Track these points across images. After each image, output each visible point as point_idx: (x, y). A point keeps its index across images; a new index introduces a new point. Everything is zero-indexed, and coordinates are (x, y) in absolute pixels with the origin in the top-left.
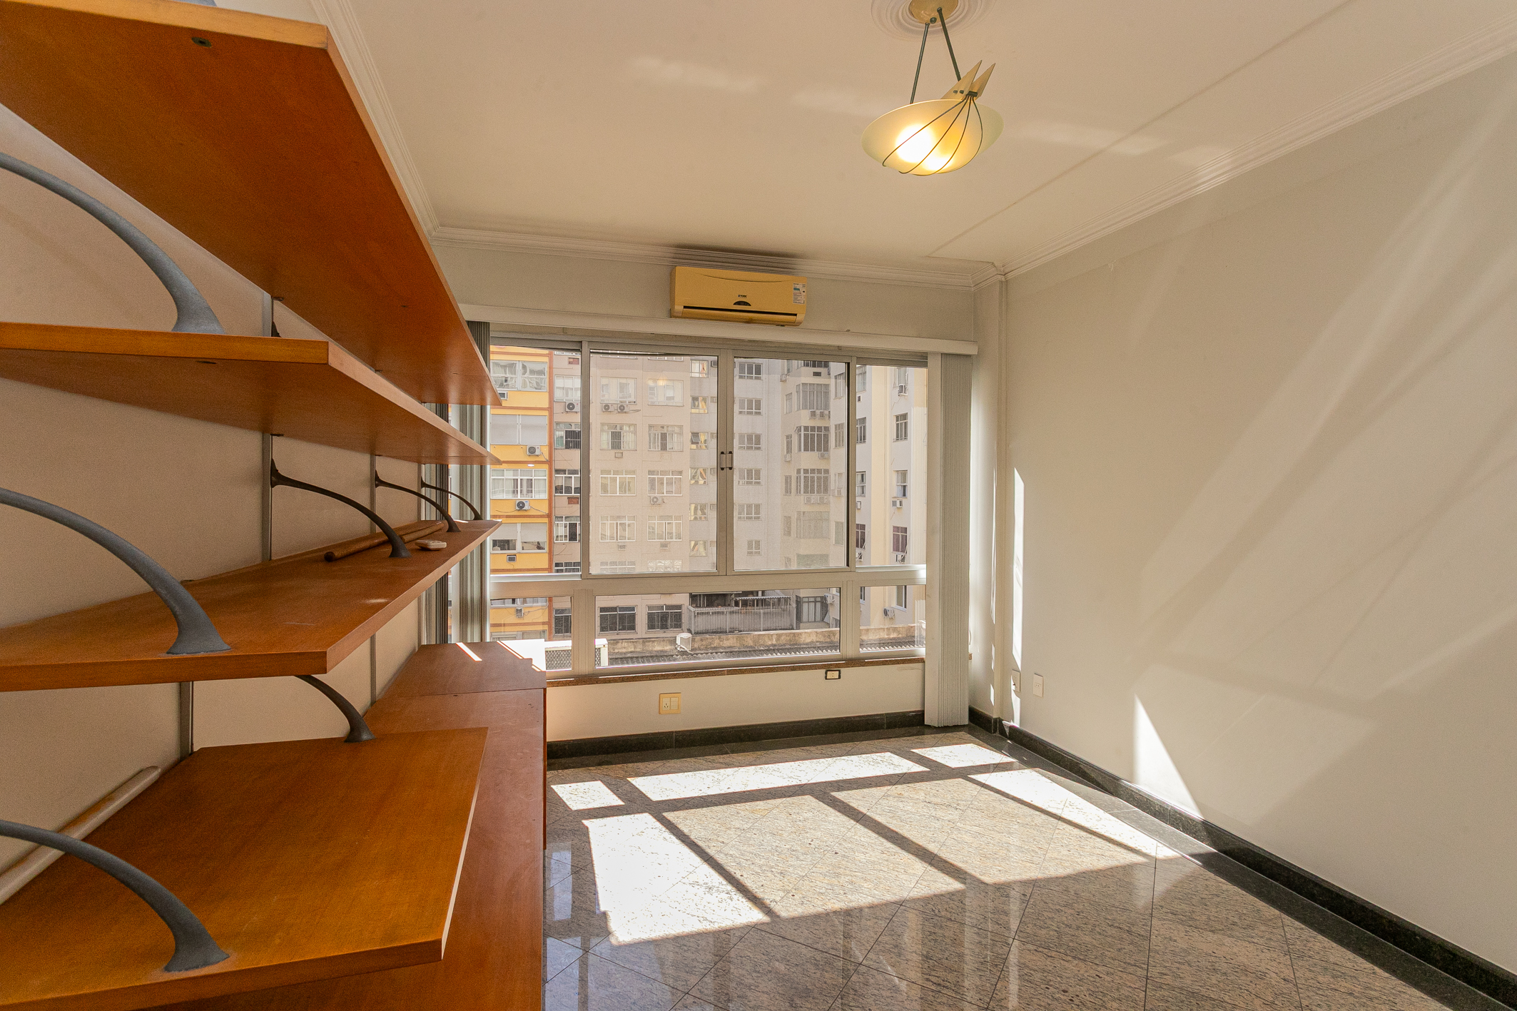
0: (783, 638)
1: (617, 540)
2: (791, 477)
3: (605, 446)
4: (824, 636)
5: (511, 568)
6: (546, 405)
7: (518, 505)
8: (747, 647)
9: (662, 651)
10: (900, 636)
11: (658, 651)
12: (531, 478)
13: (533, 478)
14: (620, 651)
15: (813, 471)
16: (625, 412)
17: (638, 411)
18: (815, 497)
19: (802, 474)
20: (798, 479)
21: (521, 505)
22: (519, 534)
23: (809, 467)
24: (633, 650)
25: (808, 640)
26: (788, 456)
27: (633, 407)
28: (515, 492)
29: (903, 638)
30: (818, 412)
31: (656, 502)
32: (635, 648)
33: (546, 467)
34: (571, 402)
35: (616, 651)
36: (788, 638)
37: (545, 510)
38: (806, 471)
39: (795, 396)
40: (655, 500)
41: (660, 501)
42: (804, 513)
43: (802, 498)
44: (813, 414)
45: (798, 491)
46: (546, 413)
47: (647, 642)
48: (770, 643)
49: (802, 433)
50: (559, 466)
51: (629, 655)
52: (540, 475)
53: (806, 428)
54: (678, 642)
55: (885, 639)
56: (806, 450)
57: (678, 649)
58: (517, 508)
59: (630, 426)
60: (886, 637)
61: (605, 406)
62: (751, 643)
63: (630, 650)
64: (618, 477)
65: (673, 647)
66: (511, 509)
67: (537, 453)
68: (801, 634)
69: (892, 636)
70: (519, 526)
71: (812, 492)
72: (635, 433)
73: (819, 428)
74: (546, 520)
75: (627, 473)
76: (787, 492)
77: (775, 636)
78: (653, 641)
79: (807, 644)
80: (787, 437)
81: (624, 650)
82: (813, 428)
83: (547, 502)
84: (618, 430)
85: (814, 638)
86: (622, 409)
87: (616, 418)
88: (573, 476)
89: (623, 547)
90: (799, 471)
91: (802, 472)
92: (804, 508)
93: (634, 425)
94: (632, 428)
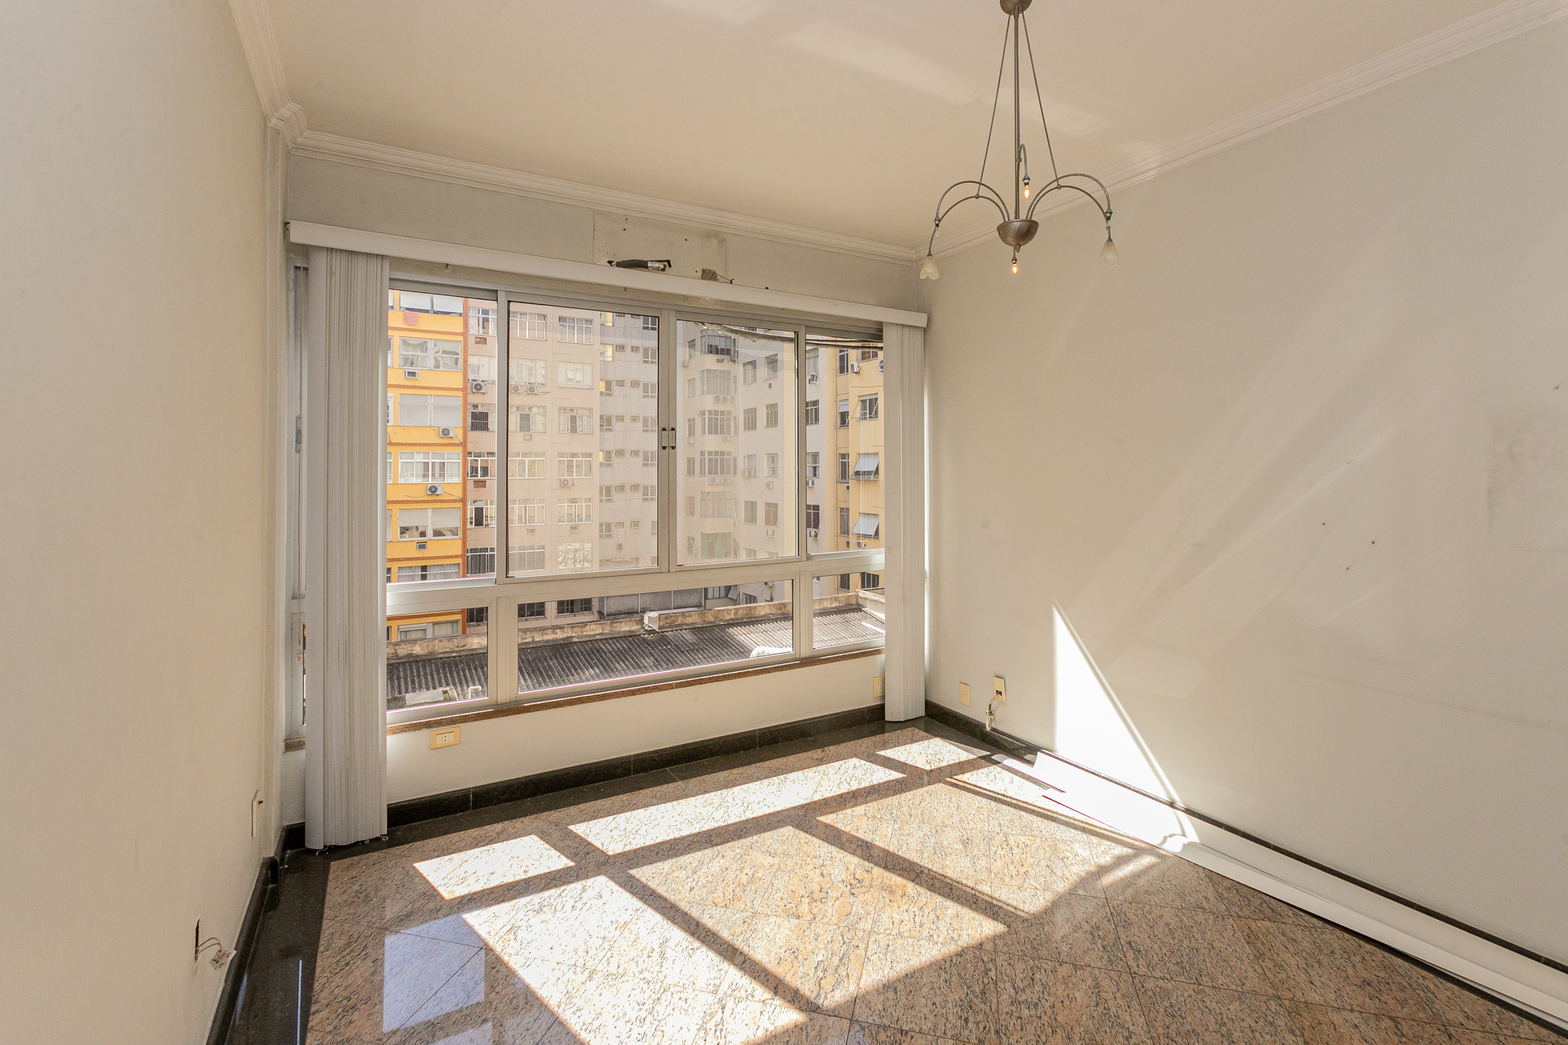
0: (740, 612)
1: (526, 523)
2: (694, 459)
4: (777, 608)
5: (421, 556)
6: (461, 386)
7: (430, 489)
8: (708, 622)
9: (629, 631)
10: (841, 605)
11: (625, 632)
12: (443, 461)
13: (446, 461)
14: (589, 633)
15: (716, 453)
16: (535, 394)
17: (548, 393)
18: (718, 478)
19: (707, 457)
20: (702, 461)
21: (433, 490)
22: (430, 520)
23: (713, 449)
24: (601, 631)
25: (762, 613)
26: (692, 438)
27: (539, 389)
28: (425, 476)
29: (844, 606)
30: (721, 397)
31: (568, 483)
32: (603, 629)
33: (460, 449)
35: (585, 634)
36: (745, 612)
37: (459, 494)
38: (710, 453)
39: (698, 382)
40: (566, 482)
41: (570, 483)
42: (708, 493)
43: (708, 478)
44: (717, 399)
45: (703, 472)
46: (461, 394)
47: (614, 623)
48: (729, 618)
49: (706, 416)
50: (470, 448)
51: (598, 637)
52: (454, 459)
53: (710, 412)
54: (646, 621)
55: (828, 608)
56: (710, 432)
57: (646, 628)
58: (429, 493)
59: (539, 407)
60: (829, 606)
62: (712, 619)
63: (598, 632)
64: (525, 459)
65: (640, 627)
66: (421, 494)
67: (451, 435)
68: (756, 607)
69: (834, 605)
70: (430, 512)
71: (716, 473)
72: (545, 416)
73: (723, 413)
74: (460, 505)
75: (537, 455)
76: (689, 473)
77: (733, 611)
79: (762, 617)
80: (689, 420)
81: (592, 633)
82: (716, 412)
83: (461, 485)
84: (527, 412)
85: (767, 611)
86: (528, 390)
87: (523, 400)
88: (479, 459)
89: (532, 531)
90: (702, 453)
91: (706, 453)
92: (708, 489)
93: (544, 407)
94: (541, 411)
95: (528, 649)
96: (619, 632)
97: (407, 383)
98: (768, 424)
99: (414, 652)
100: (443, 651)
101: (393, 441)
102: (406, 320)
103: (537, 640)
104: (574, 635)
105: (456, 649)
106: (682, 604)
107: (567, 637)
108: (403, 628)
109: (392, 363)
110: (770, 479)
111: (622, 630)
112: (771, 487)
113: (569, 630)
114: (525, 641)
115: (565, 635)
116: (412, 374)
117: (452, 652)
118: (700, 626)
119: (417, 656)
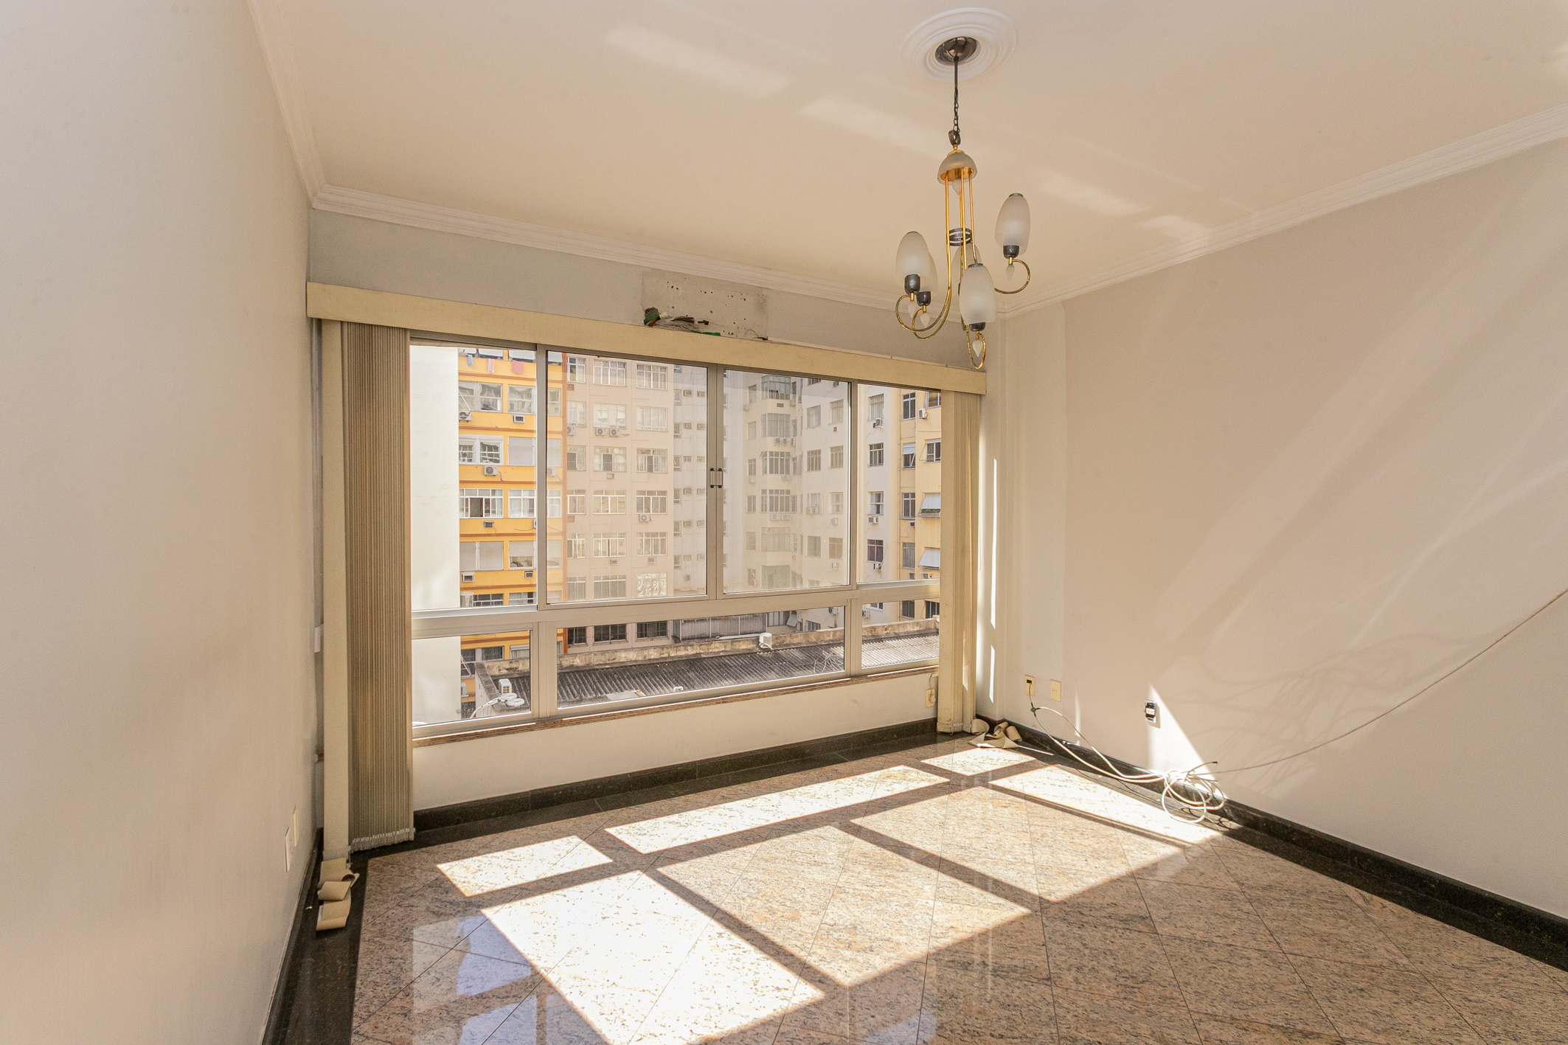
0: (838, 634)
1: (609, 555)
2: (754, 497)
3: (597, 468)
6: (561, 429)
10: (921, 629)
11: (743, 650)
14: (713, 651)
15: (777, 491)
16: (616, 437)
17: (628, 435)
18: (779, 515)
19: (768, 495)
20: (763, 498)
22: (533, 551)
23: (774, 488)
24: (723, 649)
26: (753, 477)
27: (622, 432)
28: (532, 511)
30: (782, 439)
32: (725, 647)
33: (561, 487)
35: (710, 651)
37: (560, 528)
38: (771, 491)
39: (759, 425)
41: (648, 519)
42: (769, 528)
43: (768, 515)
44: (778, 441)
45: (763, 509)
46: (561, 436)
48: (828, 639)
49: (768, 457)
50: (570, 487)
51: (722, 654)
52: (555, 496)
53: (771, 453)
54: (761, 640)
55: (911, 632)
56: (771, 472)
57: (762, 647)
59: (620, 448)
60: (912, 630)
61: (599, 430)
62: (814, 640)
64: (609, 496)
65: (755, 646)
67: (553, 474)
69: (916, 629)
71: (777, 510)
72: (625, 457)
73: (782, 454)
74: (560, 538)
75: (619, 493)
76: (749, 510)
77: (832, 633)
78: (739, 641)
80: (750, 461)
81: (717, 650)
82: (777, 454)
83: (562, 520)
84: (610, 453)
86: (613, 433)
87: (607, 442)
89: (615, 562)
90: (764, 492)
91: (768, 492)
92: (769, 524)
93: (624, 449)
94: (622, 452)
95: (666, 663)
96: (738, 650)
97: (515, 427)
98: (832, 464)
99: (575, 664)
100: (597, 663)
101: (504, 480)
102: (513, 370)
103: (672, 655)
104: (702, 651)
105: (608, 662)
106: (748, 631)
107: (697, 654)
108: (514, 648)
109: (502, 408)
110: (836, 516)
111: (741, 648)
112: (836, 523)
113: (698, 648)
114: (662, 656)
115: (694, 652)
116: (520, 419)
117: (606, 664)
118: (805, 645)
119: (577, 667)
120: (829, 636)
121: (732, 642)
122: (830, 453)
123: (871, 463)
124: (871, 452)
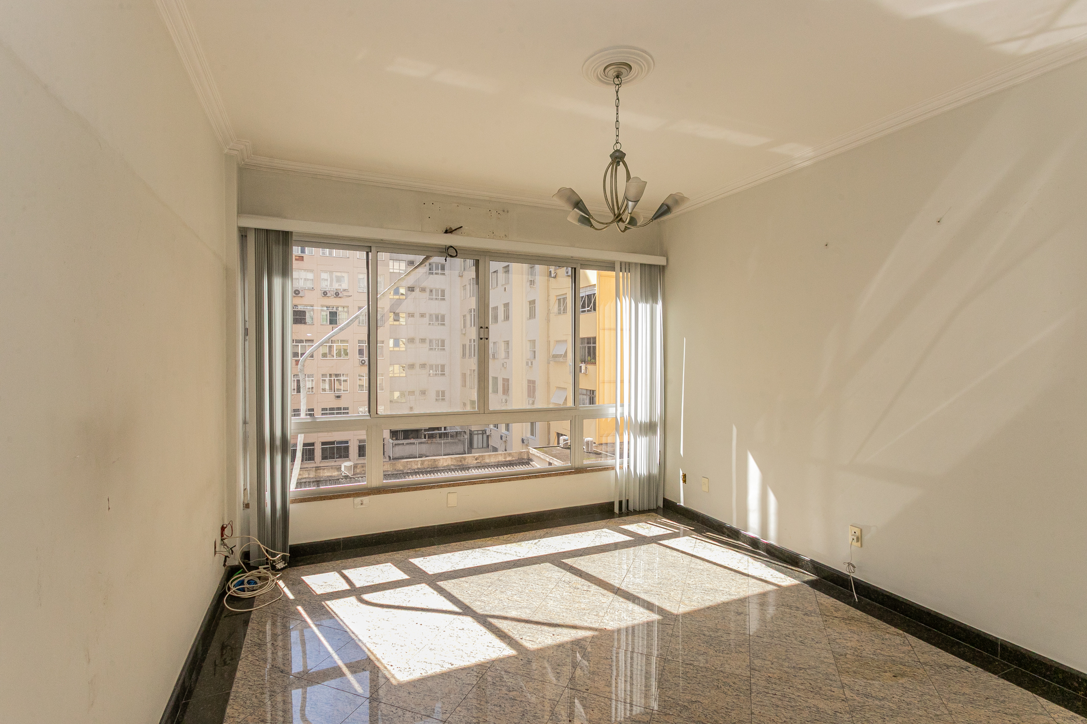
0: (426, 463)
2: (465, 345)
4: (458, 461)
8: (398, 471)
9: (331, 476)
10: (514, 459)
16: (340, 297)
17: (350, 296)
19: (474, 343)
20: (470, 346)
24: (307, 476)
25: (445, 464)
26: (464, 330)
27: (345, 294)
29: (517, 460)
32: (309, 474)
34: (297, 289)
36: (430, 463)
39: (468, 287)
42: (474, 370)
43: (473, 359)
45: (470, 355)
47: (318, 470)
49: (473, 313)
53: (475, 310)
54: (343, 469)
55: (503, 462)
59: (343, 307)
60: (503, 460)
61: (324, 292)
63: (304, 477)
64: (335, 345)
68: (439, 460)
69: (508, 459)
72: (348, 313)
75: (342, 341)
76: (462, 355)
77: (420, 462)
78: (324, 469)
79: (444, 467)
80: (462, 316)
84: (334, 310)
85: (449, 462)
86: (337, 294)
87: (332, 302)
88: (300, 344)
89: (338, 397)
90: (470, 340)
93: (348, 307)
94: (345, 309)
110: (505, 360)
111: (325, 475)
112: (505, 366)
118: (390, 473)
120: (417, 465)
121: (316, 470)
122: (503, 309)
123: (530, 316)
124: (530, 307)
